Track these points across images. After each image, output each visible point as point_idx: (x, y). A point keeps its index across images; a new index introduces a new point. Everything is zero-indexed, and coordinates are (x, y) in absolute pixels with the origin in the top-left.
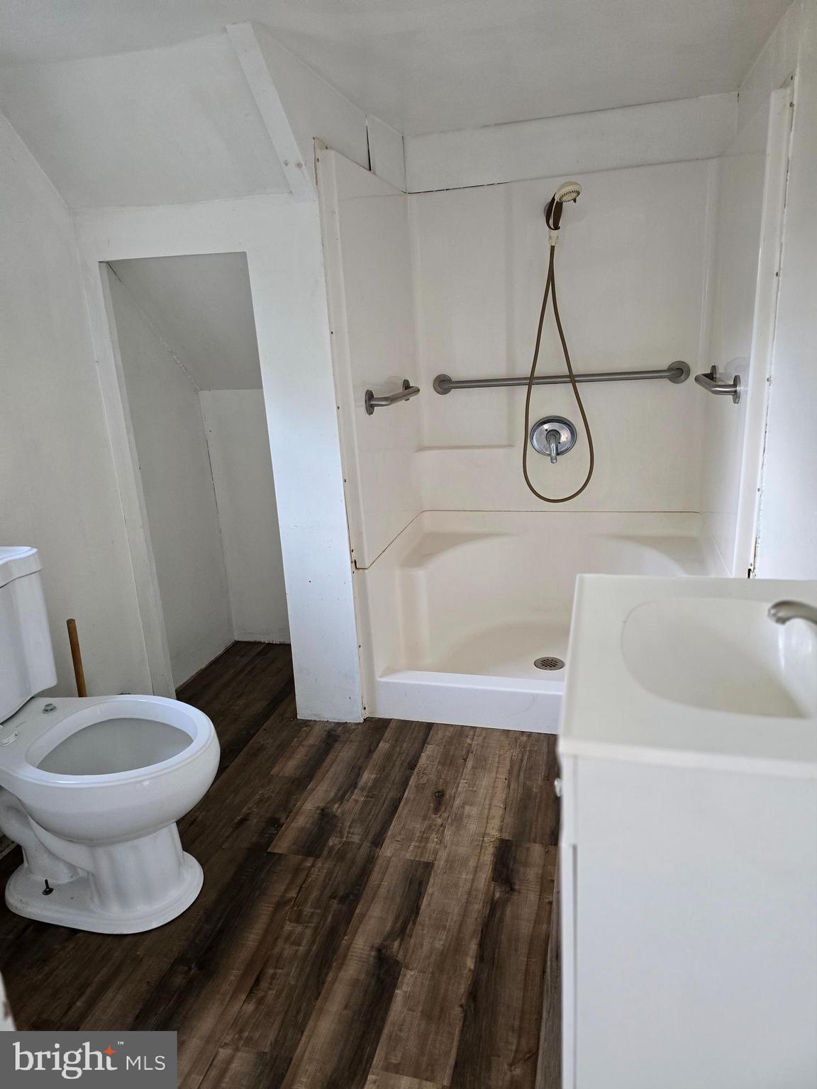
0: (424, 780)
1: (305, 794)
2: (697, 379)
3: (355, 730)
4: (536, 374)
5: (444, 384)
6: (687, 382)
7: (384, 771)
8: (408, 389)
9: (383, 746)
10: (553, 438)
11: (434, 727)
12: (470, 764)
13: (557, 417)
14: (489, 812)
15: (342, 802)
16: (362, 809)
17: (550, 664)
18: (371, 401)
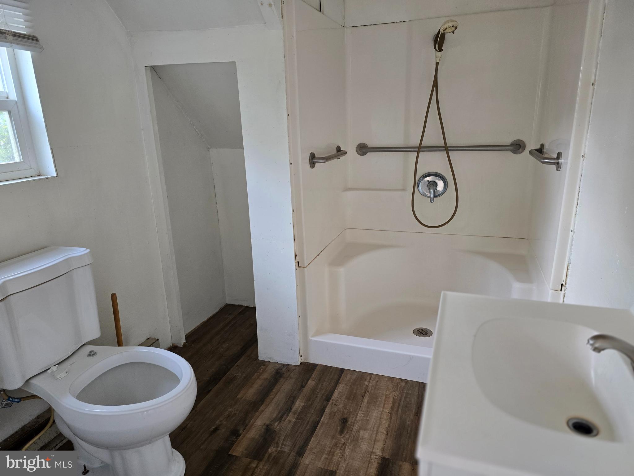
0: (335, 410)
1: (257, 414)
2: (530, 152)
3: (294, 370)
4: (422, 145)
5: (363, 149)
6: (523, 153)
7: (309, 401)
8: (339, 152)
9: (311, 383)
10: (432, 186)
11: (345, 372)
12: (366, 400)
13: (436, 172)
14: (376, 436)
15: (280, 422)
16: (293, 427)
17: (423, 333)
18: (313, 160)
